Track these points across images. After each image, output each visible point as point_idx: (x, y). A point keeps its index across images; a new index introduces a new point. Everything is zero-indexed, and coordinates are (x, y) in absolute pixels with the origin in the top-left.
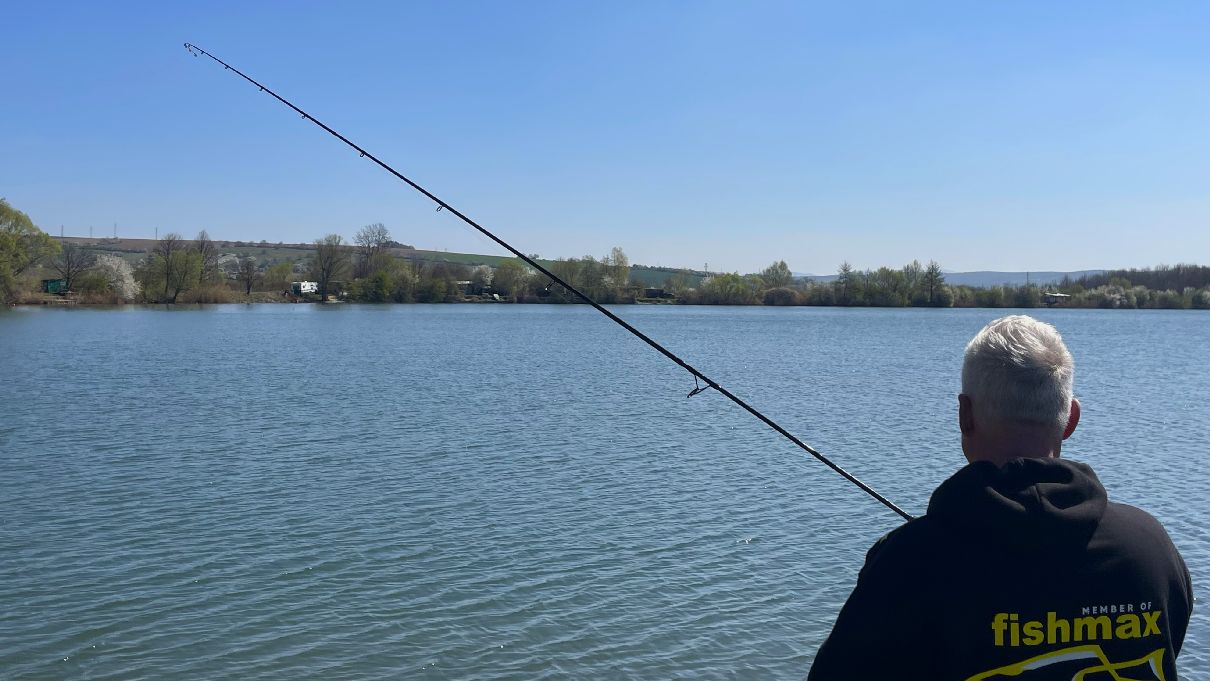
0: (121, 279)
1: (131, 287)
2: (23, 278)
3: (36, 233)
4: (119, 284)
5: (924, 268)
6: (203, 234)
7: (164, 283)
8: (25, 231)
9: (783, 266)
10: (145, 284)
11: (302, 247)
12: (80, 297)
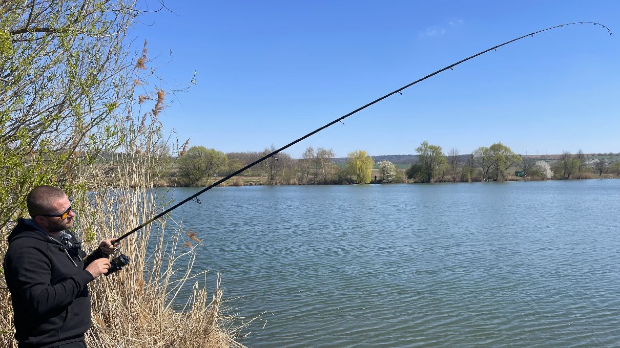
0: (545, 170)
1: (549, 174)
2: (508, 171)
3: (512, 154)
4: (545, 172)
6: (580, 151)
7: (563, 172)
8: (508, 154)
10: (555, 172)
12: (529, 178)
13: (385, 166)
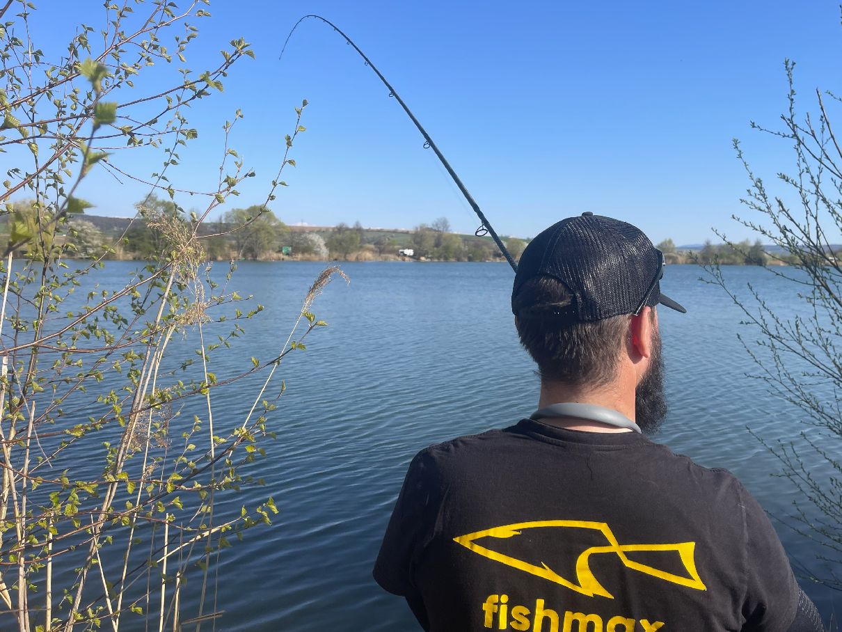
0: (319, 246)
1: (324, 252)
4: (318, 249)
5: (752, 244)
6: (357, 223)
9: (670, 242)
10: (331, 251)
11: (407, 233)
12: (299, 256)
13: (82, 230)
